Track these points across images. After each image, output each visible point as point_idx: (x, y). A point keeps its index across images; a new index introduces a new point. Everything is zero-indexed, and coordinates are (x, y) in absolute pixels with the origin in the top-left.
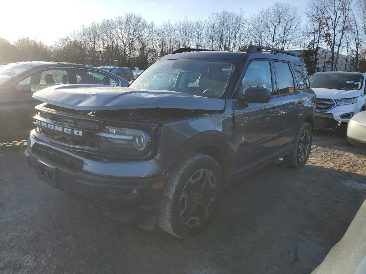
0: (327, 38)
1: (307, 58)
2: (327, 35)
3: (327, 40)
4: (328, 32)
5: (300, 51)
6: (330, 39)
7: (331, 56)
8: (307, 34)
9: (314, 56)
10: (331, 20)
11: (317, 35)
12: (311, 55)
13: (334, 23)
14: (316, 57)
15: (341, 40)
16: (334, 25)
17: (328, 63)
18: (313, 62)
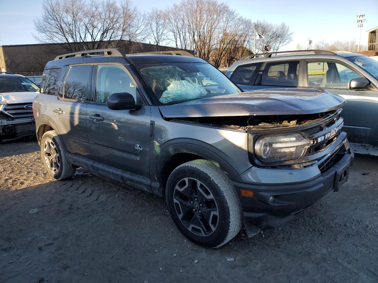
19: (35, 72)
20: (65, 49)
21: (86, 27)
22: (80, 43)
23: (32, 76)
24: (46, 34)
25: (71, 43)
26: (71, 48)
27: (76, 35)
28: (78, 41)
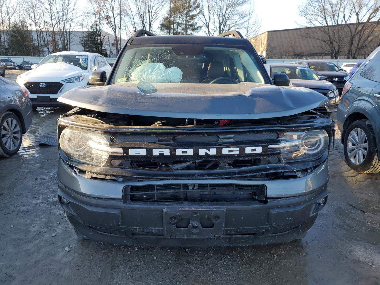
0: (108, 20)
1: (93, 40)
2: (108, 17)
3: (108, 23)
4: (108, 14)
5: (83, 32)
6: (111, 22)
7: (114, 38)
8: (88, 14)
9: (99, 38)
10: (108, 3)
11: (98, 17)
12: (96, 37)
13: (111, 5)
14: (100, 39)
15: (120, 23)
16: (111, 8)
17: (113, 45)
18: (99, 44)
19: (286, 56)
20: (321, 33)
21: (354, 5)
22: (342, 25)
23: (283, 59)
24: (306, 17)
25: (330, 26)
26: (329, 31)
27: (338, 17)
28: (340, 23)
